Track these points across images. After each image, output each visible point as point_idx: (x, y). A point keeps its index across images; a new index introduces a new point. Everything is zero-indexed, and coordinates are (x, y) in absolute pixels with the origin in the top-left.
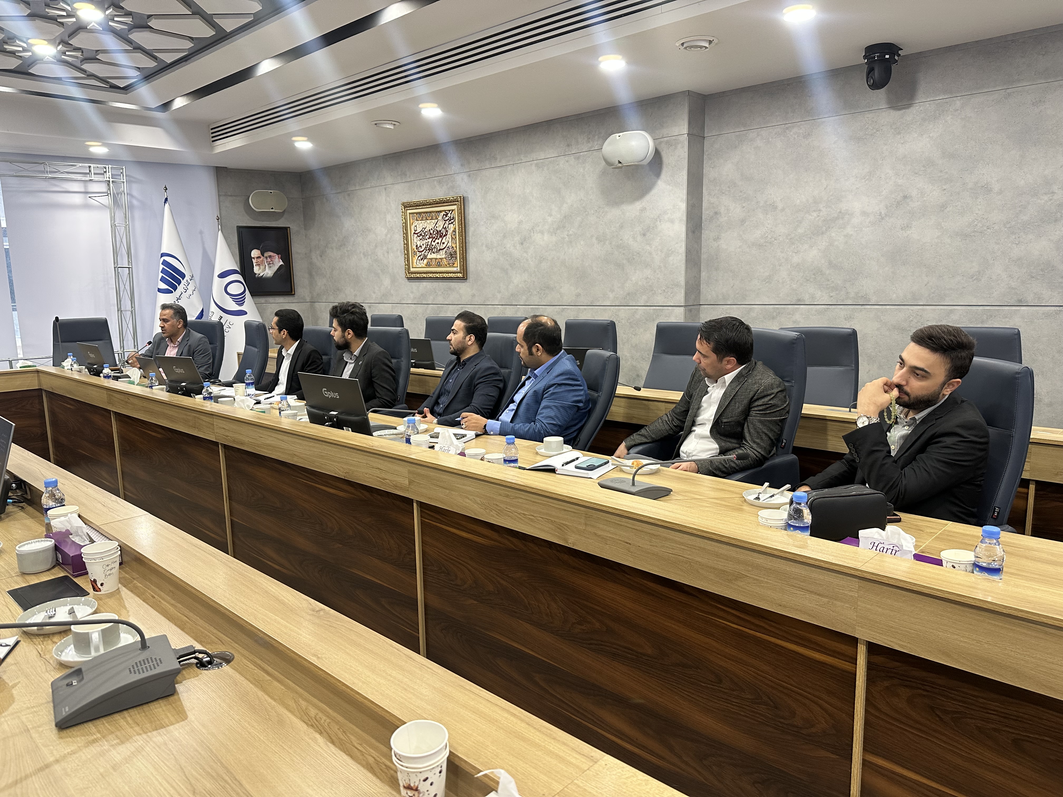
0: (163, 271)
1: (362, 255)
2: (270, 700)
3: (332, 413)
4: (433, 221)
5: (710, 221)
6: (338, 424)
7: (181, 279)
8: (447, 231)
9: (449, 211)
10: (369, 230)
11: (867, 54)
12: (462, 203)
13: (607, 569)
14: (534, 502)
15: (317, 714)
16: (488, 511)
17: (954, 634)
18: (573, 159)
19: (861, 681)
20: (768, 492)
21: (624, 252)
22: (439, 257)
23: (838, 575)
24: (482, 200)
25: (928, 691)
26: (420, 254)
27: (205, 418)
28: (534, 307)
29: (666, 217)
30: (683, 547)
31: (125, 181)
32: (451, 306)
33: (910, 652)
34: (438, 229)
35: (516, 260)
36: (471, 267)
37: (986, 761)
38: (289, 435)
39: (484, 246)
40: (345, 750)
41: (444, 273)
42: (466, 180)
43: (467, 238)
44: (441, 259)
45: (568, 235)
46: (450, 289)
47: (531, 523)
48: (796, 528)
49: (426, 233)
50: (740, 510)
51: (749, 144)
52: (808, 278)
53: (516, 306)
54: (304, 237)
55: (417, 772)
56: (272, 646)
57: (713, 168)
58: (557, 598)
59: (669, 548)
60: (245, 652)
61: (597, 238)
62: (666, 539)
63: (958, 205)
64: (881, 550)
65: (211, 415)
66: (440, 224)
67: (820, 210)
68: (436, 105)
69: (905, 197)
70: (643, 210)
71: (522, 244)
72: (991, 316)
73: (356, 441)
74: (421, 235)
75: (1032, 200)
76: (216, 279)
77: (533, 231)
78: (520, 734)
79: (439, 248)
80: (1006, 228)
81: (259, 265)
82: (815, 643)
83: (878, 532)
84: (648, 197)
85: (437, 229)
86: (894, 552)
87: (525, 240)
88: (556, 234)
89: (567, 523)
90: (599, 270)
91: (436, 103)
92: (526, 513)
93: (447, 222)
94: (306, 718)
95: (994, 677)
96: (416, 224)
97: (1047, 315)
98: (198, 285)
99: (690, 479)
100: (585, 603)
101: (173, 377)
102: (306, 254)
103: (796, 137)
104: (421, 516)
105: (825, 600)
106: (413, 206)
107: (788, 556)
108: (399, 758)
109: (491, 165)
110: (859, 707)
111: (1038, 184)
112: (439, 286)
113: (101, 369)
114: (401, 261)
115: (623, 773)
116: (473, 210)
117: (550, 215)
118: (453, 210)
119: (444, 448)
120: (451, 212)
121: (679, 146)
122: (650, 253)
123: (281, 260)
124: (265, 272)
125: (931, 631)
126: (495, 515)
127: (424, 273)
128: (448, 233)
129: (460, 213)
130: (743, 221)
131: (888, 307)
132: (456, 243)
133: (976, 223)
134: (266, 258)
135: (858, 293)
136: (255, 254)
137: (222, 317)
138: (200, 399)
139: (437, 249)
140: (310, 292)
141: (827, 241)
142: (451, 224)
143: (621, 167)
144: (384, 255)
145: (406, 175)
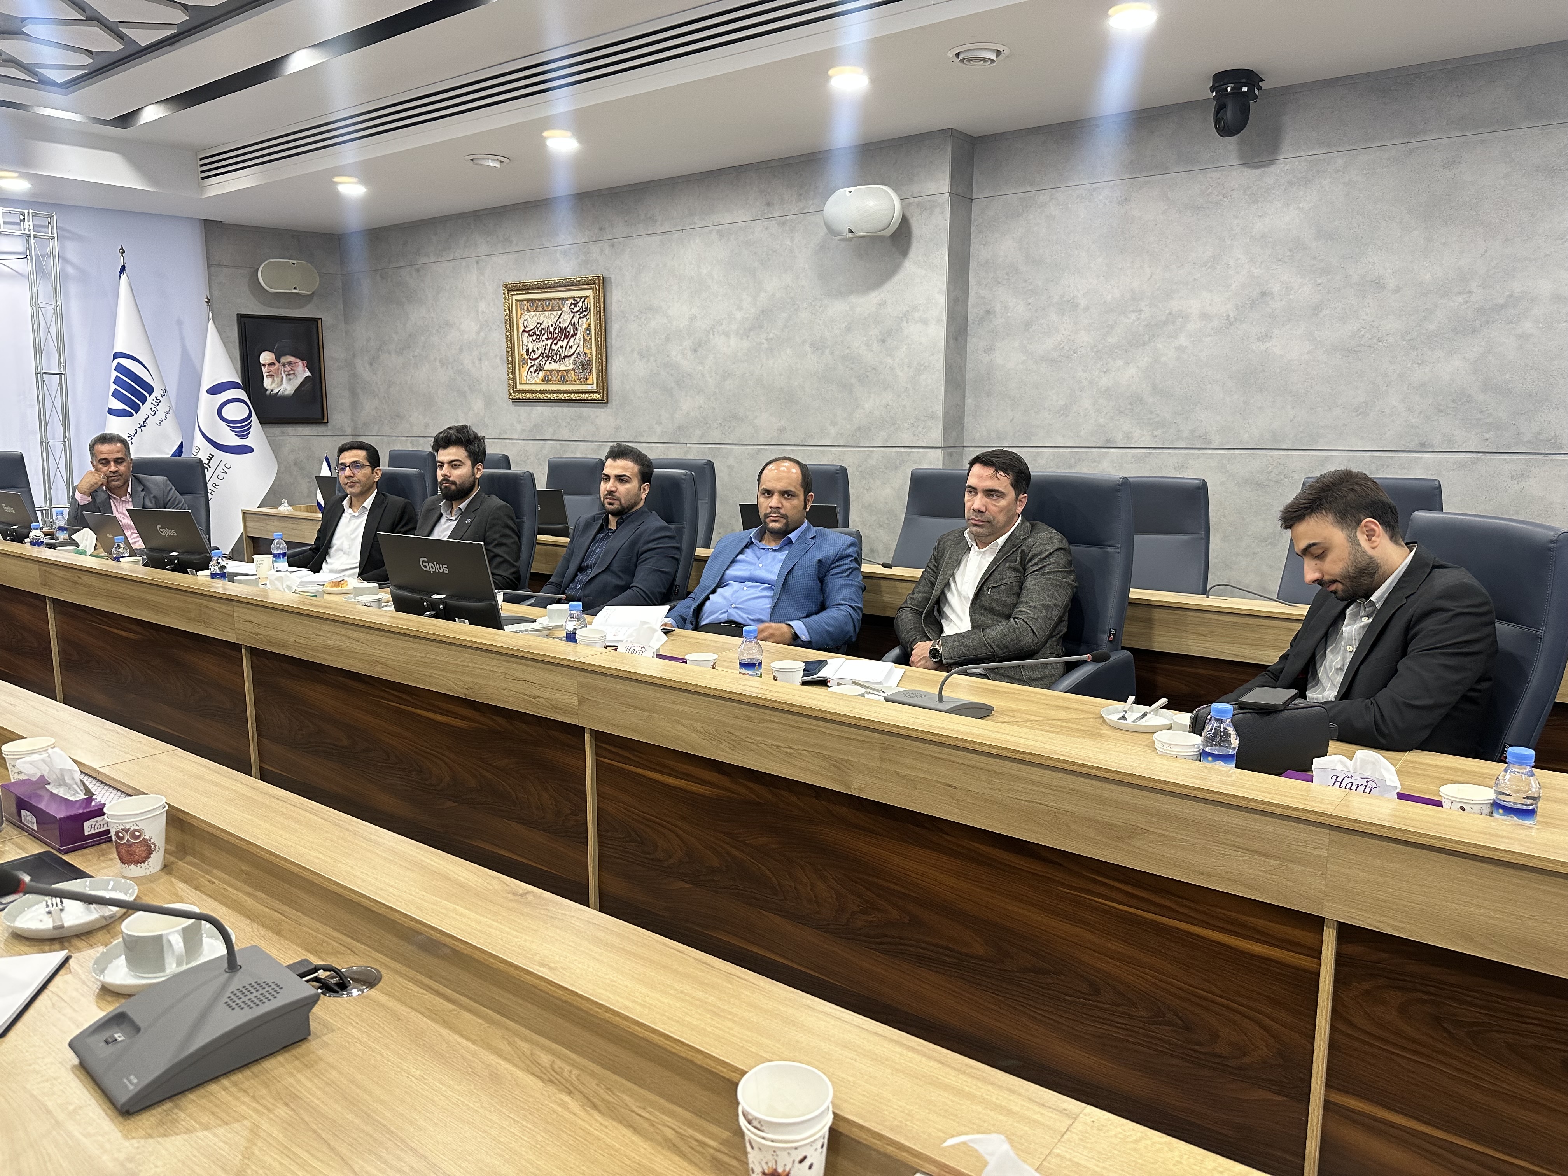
0: (117, 381)
1: (437, 363)
2: (464, 1042)
3: (435, 596)
4: (555, 313)
5: (979, 324)
6: (447, 613)
7: (147, 395)
8: (577, 329)
9: (581, 298)
10: (449, 325)
11: (1216, 85)
12: (601, 287)
13: (912, 826)
14: (794, 727)
15: (553, 1062)
16: (714, 743)
17: (1481, 907)
18: (776, 225)
19: (1327, 982)
20: (1134, 710)
21: (853, 366)
22: (563, 368)
23: (1296, 825)
24: (633, 283)
25: (1432, 994)
26: (533, 362)
27: (218, 605)
28: (713, 446)
29: (917, 315)
30: (1043, 790)
31: (55, 235)
32: (581, 443)
33: (1409, 936)
34: (563, 325)
35: (686, 375)
36: (615, 384)
37: (1520, 1094)
38: (367, 630)
39: (636, 353)
40: (621, 1118)
41: (571, 392)
42: (607, 251)
43: (609, 340)
44: (567, 371)
45: (766, 340)
46: (580, 417)
47: (790, 760)
48: (1216, 757)
49: (543, 332)
50: (1099, 736)
51: (1039, 210)
52: (1122, 409)
53: (684, 446)
54: (344, 335)
55: (791, 1148)
56: (456, 953)
57: (984, 245)
58: (828, 875)
59: (1021, 792)
60: (398, 966)
61: (811, 344)
62: (1016, 778)
63: (1338, 306)
64: (1348, 787)
65: (231, 600)
66: (565, 318)
67: (1141, 311)
68: (569, 134)
69: (1263, 294)
70: (882, 304)
71: (695, 351)
72: (1383, 466)
73: (485, 639)
74: (535, 333)
75: (1441, 301)
76: (204, 396)
77: (714, 332)
78: (934, 1078)
79: (563, 355)
80: (1404, 340)
81: (272, 376)
82: (1255, 929)
83: (1341, 762)
84: (889, 286)
85: (561, 325)
86: (1368, 790)
87: (700, 345)
88: (748, 337)
89: (849, 758)
90: (814, 392)
91: (570, 131)
92: (780, 744)
93: (577, 315)
94: (536, 1070)
95: (1541, 968)
96: (527, 316)
97: (1461, 465)
98: (174, 406)
99: (1012, 693)
100: (875, 880)
101: (155, 543)
102: (346, 360)
103: (1107, 203)
104: (597, 755)
105: (1275, 862)
106: (522, 290)
107: (1218, 798)
108: (759, 1126)
109: (648, 230)
110: (1324, 1022)
111: (1450, 279)
112: (563, 412)
113: (26, 531)
114: (502, 373)
115: (1127, 1134)
116: (616, 298)
117: (740, 308)
118: (586, 298)
119: (633, 648)
120: (583, 300)
121: (937, 210)
122: (892, 369)
123: (307, 370)
124: (282, 388)
125: (1444, 903)
126: (728, 750)
127: (540, 392)
128: (579, 332)
129: (597, 302)
130: (1028, 325)
131: (1237, 452)
132: (591, 347)
133: (1363, 333)
134: (284, 365)
135: (1194, 431)
136: (265, 359)
137: (213, 456)
138: (206, 576)
139: (560, 355)
140: (353, 420)
141: (1151, 354)
142: (583, 317)
143: (850, 239)
144: (473, 363)
145: (511, 242)
